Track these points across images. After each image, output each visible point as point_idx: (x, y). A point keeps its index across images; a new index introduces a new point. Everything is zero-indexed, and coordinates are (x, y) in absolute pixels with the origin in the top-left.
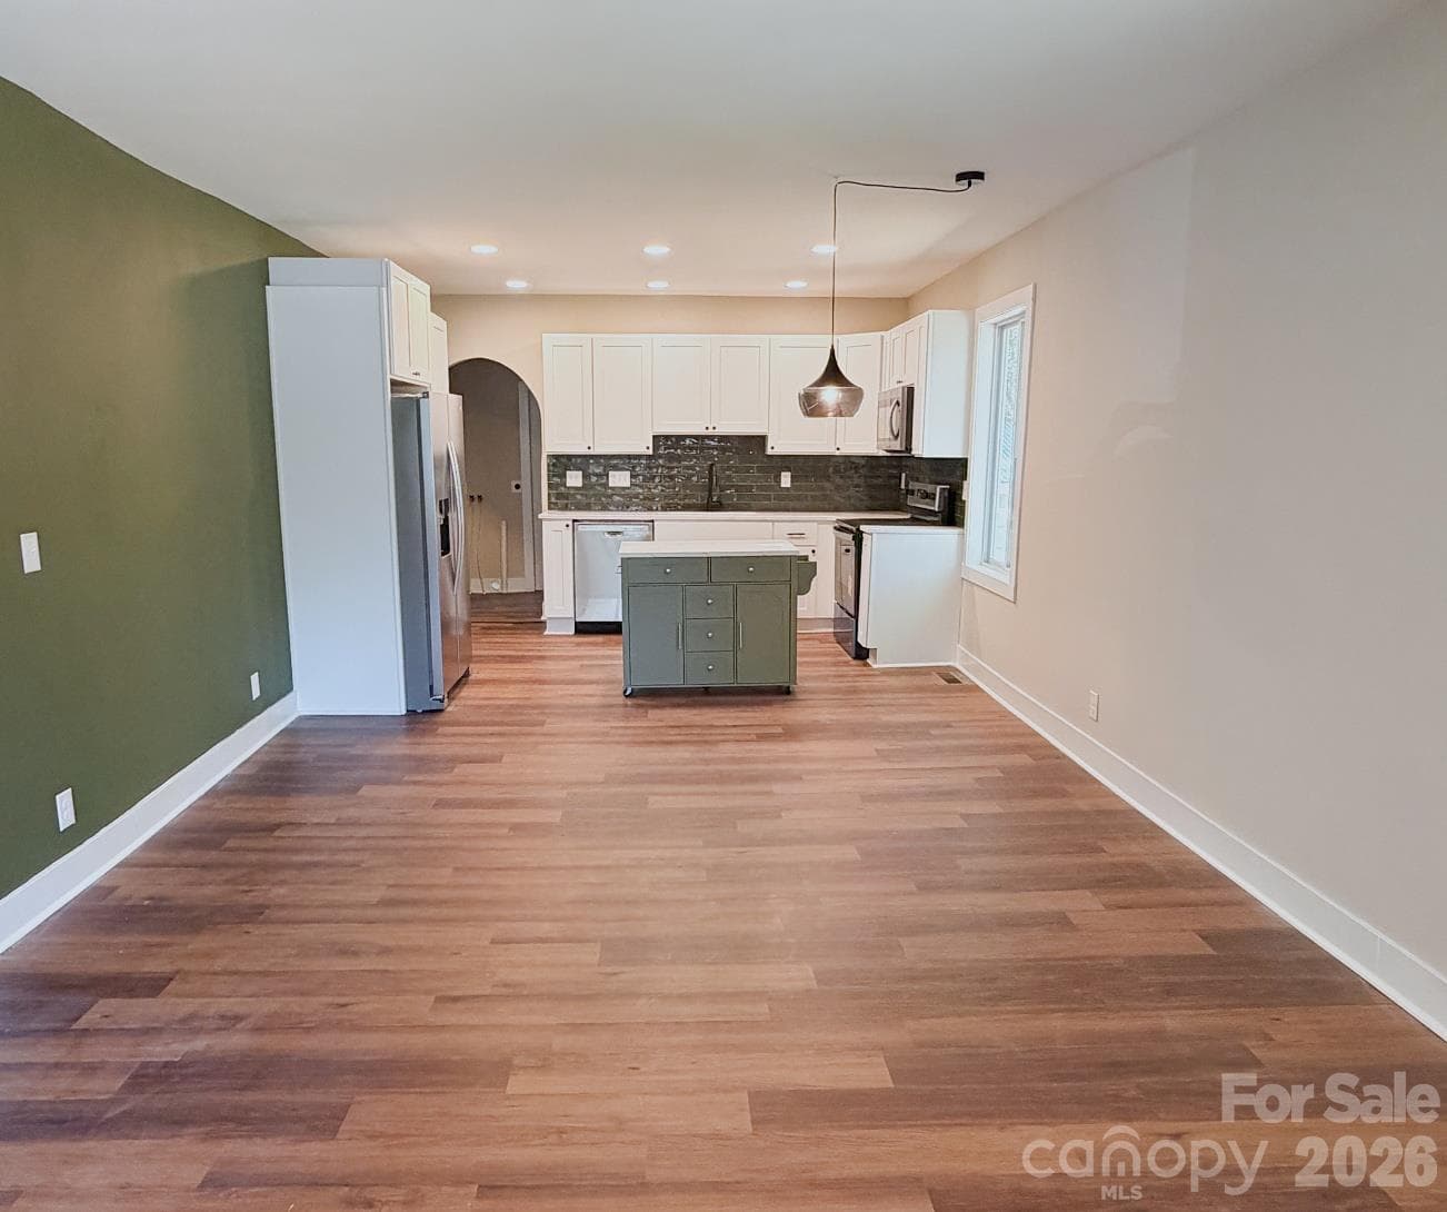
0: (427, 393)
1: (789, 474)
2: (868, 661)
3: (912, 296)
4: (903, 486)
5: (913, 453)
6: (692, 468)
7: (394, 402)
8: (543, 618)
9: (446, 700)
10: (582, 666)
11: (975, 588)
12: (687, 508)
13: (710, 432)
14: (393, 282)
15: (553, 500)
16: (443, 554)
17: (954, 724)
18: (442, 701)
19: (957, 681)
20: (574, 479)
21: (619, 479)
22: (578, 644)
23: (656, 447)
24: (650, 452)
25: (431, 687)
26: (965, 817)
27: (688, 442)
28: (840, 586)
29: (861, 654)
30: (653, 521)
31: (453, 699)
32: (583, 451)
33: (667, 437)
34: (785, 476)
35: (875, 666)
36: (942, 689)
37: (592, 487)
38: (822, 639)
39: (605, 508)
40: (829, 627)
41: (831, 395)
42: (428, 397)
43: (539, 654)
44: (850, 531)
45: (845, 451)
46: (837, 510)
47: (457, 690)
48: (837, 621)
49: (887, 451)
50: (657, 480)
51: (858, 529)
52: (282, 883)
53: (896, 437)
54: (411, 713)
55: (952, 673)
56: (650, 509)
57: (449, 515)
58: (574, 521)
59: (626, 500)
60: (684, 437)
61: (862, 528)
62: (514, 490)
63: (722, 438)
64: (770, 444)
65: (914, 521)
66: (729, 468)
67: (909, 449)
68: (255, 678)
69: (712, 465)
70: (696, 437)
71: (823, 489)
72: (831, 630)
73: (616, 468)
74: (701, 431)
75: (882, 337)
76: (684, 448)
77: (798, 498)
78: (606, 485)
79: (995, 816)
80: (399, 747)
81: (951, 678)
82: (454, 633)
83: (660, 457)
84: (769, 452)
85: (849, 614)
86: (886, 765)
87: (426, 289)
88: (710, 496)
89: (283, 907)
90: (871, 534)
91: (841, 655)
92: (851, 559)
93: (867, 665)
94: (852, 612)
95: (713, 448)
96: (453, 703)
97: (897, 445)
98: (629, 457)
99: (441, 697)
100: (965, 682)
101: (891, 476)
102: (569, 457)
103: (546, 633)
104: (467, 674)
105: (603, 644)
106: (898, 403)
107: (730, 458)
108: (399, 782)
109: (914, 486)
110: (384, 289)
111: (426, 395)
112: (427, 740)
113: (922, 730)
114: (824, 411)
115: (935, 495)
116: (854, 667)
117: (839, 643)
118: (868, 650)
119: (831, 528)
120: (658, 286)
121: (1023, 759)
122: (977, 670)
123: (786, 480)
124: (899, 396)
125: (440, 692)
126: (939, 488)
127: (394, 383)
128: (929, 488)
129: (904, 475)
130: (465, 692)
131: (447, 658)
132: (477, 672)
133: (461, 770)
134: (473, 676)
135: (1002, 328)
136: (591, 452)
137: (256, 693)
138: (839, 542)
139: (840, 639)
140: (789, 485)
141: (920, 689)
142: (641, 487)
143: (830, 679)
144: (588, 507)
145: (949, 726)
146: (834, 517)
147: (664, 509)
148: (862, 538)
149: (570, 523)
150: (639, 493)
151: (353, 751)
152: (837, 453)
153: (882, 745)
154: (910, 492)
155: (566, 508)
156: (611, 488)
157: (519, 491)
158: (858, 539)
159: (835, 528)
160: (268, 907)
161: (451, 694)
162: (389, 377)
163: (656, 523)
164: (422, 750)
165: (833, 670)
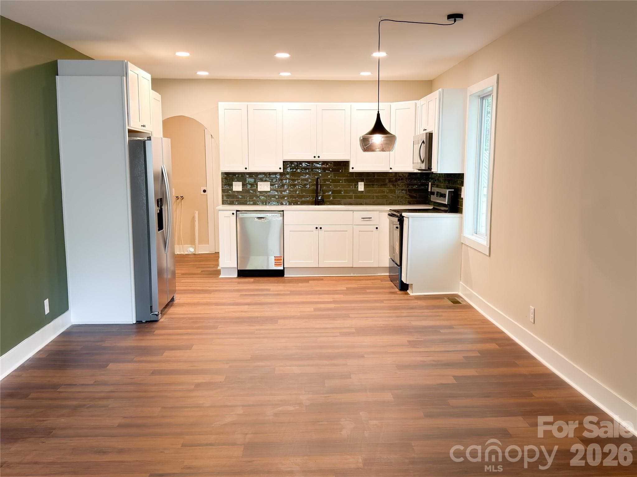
0: (150, 137)
1: (363, 183)
2: (408, 291)
3: (434, 79)
4: (429, 190)
5: (432, 171)
6: (306, 180)
7: (130, 142)
8: (219, 268)
9: (160, 315)
10: (241, 295)
11: (469, 249)
12: (303, 203)
13: (317, 159)
14: (130, 72)
15: (225, 198)
16: (159, 230)
17: (454, 327)
18: (157, 315)
19: (458, 302)
20: (237, 187)
21: (264, 187)
22: (239, 283)
23: (285, 168)
24: (282, 171)
25: (151, 307)
26: (455, 377)
27: (304, 164)
28: (392, 249)
29: (404, 287)
30: (283, 211)
31: (164, 314)
32: (242, 170)
33: (292, 162)
34: (361, 185)
35: (411, 294)
36: (450, 307)
37: (248, 191)
38: (382, 279)
39: (255, 204)
40: (387, 273)
41: (378, 139)
42: (150, 140)
43: (217, 289)
44: (397, 216)
45: (395, 170)
46: (391, 204)
47: (167, 309)
48: (391, 269)
49: (419, 170)
50: (286, 187)
51: (401, 215)
52: (62, 416)
53: (423, 162)
54: (139, 322)
55: (456, 298)
56: (282, 204)
57: (163, 207)
58: (237, 211)
59: (267, 198)
60: (301, 162)
61: (404, 214)
62: (203, 193)
63: (324, 163)
64: (351, 166)
65: (435, 210)
66: (328, 180)
67: (430, 168)
68: (46, 302)
69: (318, 178)
70: (309, 162)
71: (383, 192)
72: (388, 274)
73: (262, 180)
74: (311, 158)
75: (416, 103)
76: (302, 168)
77: (369, 197)
78: (256, 190)
79: (474, 377)
80: (131, 342)
81: (455, 301)
82: (165, 276)
83: (288, 173)
84: (351, 170)
85: (396, 264)
86: (414, 350)
87: (149, 76)
88: (317, 196)
89: (63, 429)
90: (408, 218)
91: (393, 288)
92: (397, 232)
93: (408, 294)
94: (399, 264)
95: (318, 168)
96: (165, 316)
97: (423, 166)
98: (270, 174)
99: (156, 313)
100: (463, 303)
101: (422, 185)
102: (234, 174)
103: (221, 276)
104: (173, 300)
105: (253, 282)
106: (423, 142)
107: (328, 174)
108: (131, 361)
109: (435, 190)
110: (125, 78)
111: (149, 139)
112: (148, 338)
113: (435, 330)
114: (374, 148)
115: (445, 195)
116: (400, 295)
117: (392, 281)
118: (408, 285)
119: (386, 214)
120: (285, 75)
121: (492, 346)
122: (470, 296)
123: (361, 187)
124: (424, 138)
125: (157, 309)
126: (448, 191)
127: (130, 131)
128: (442, 191)
129: (430, 183)
130: (172, 310)
131: (160, 291)
132: (178, 299)
133: (167, 353)
134: (176, 301)
135: (483, 98)
136: (247, 171)
137: (47, 311)
138: (391, 223)
139: (392, 279)
140: (363, 190)
141: (438, 307)
142: (277, 191)
143: (385, 302)
144: (244, 203)
145: (453, 328)
146: (388, 208)
147: (290, 204)
148: (403, 220)
149: (235, 212)
150: (275, 195)
151: (104, 345)
152: (391, 171)
153: (411, 338)
154: (433, 193)
155: (232, 203)
156: (259, 192)
157: (205, 193)
158: (401, 220)
159: (389, 215)
160: (54, 429)
161: (163, 312)
162: (127, 128)
163: (285, 212)
164: (144, 343)
165: (388, 296)
